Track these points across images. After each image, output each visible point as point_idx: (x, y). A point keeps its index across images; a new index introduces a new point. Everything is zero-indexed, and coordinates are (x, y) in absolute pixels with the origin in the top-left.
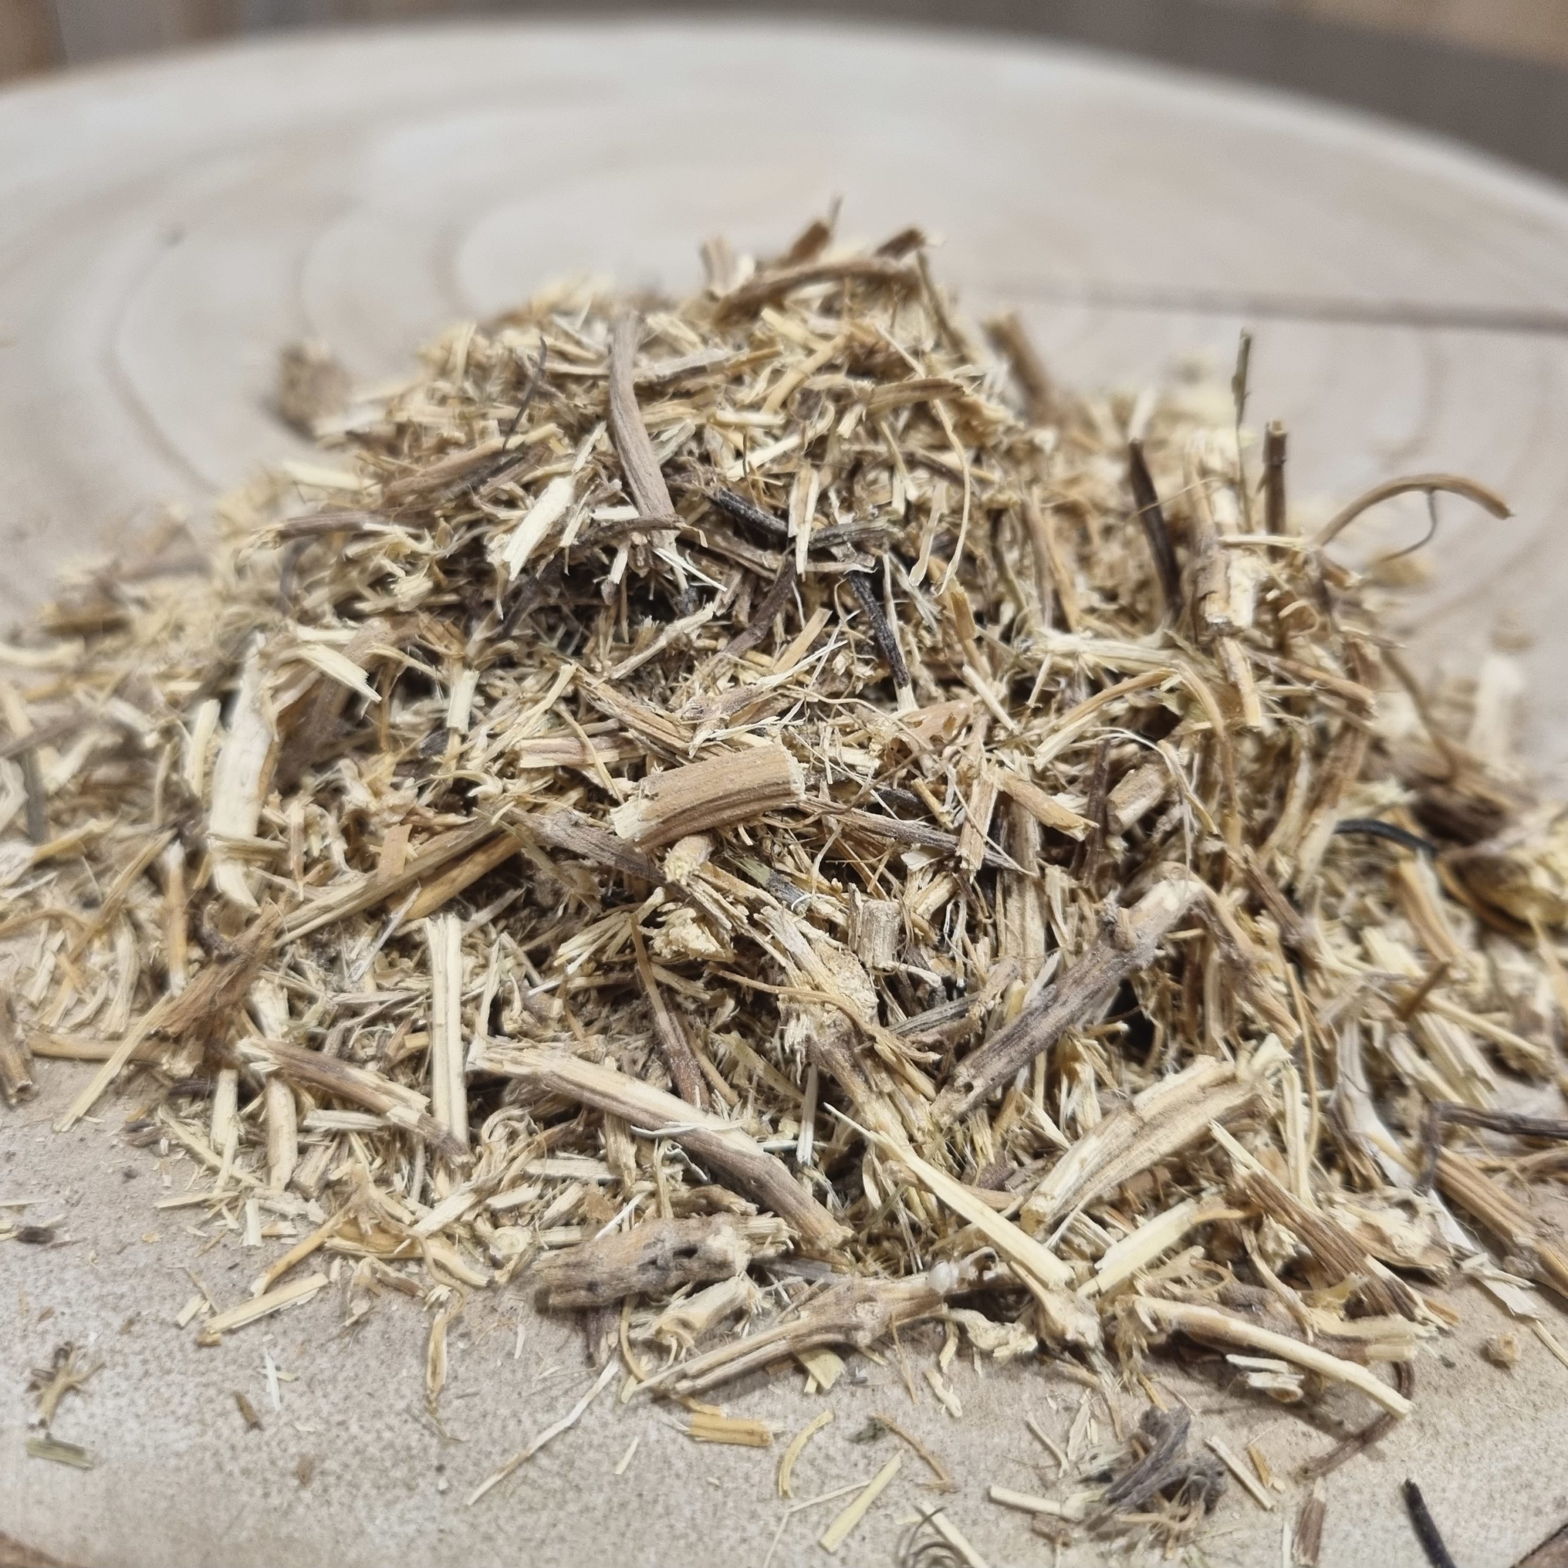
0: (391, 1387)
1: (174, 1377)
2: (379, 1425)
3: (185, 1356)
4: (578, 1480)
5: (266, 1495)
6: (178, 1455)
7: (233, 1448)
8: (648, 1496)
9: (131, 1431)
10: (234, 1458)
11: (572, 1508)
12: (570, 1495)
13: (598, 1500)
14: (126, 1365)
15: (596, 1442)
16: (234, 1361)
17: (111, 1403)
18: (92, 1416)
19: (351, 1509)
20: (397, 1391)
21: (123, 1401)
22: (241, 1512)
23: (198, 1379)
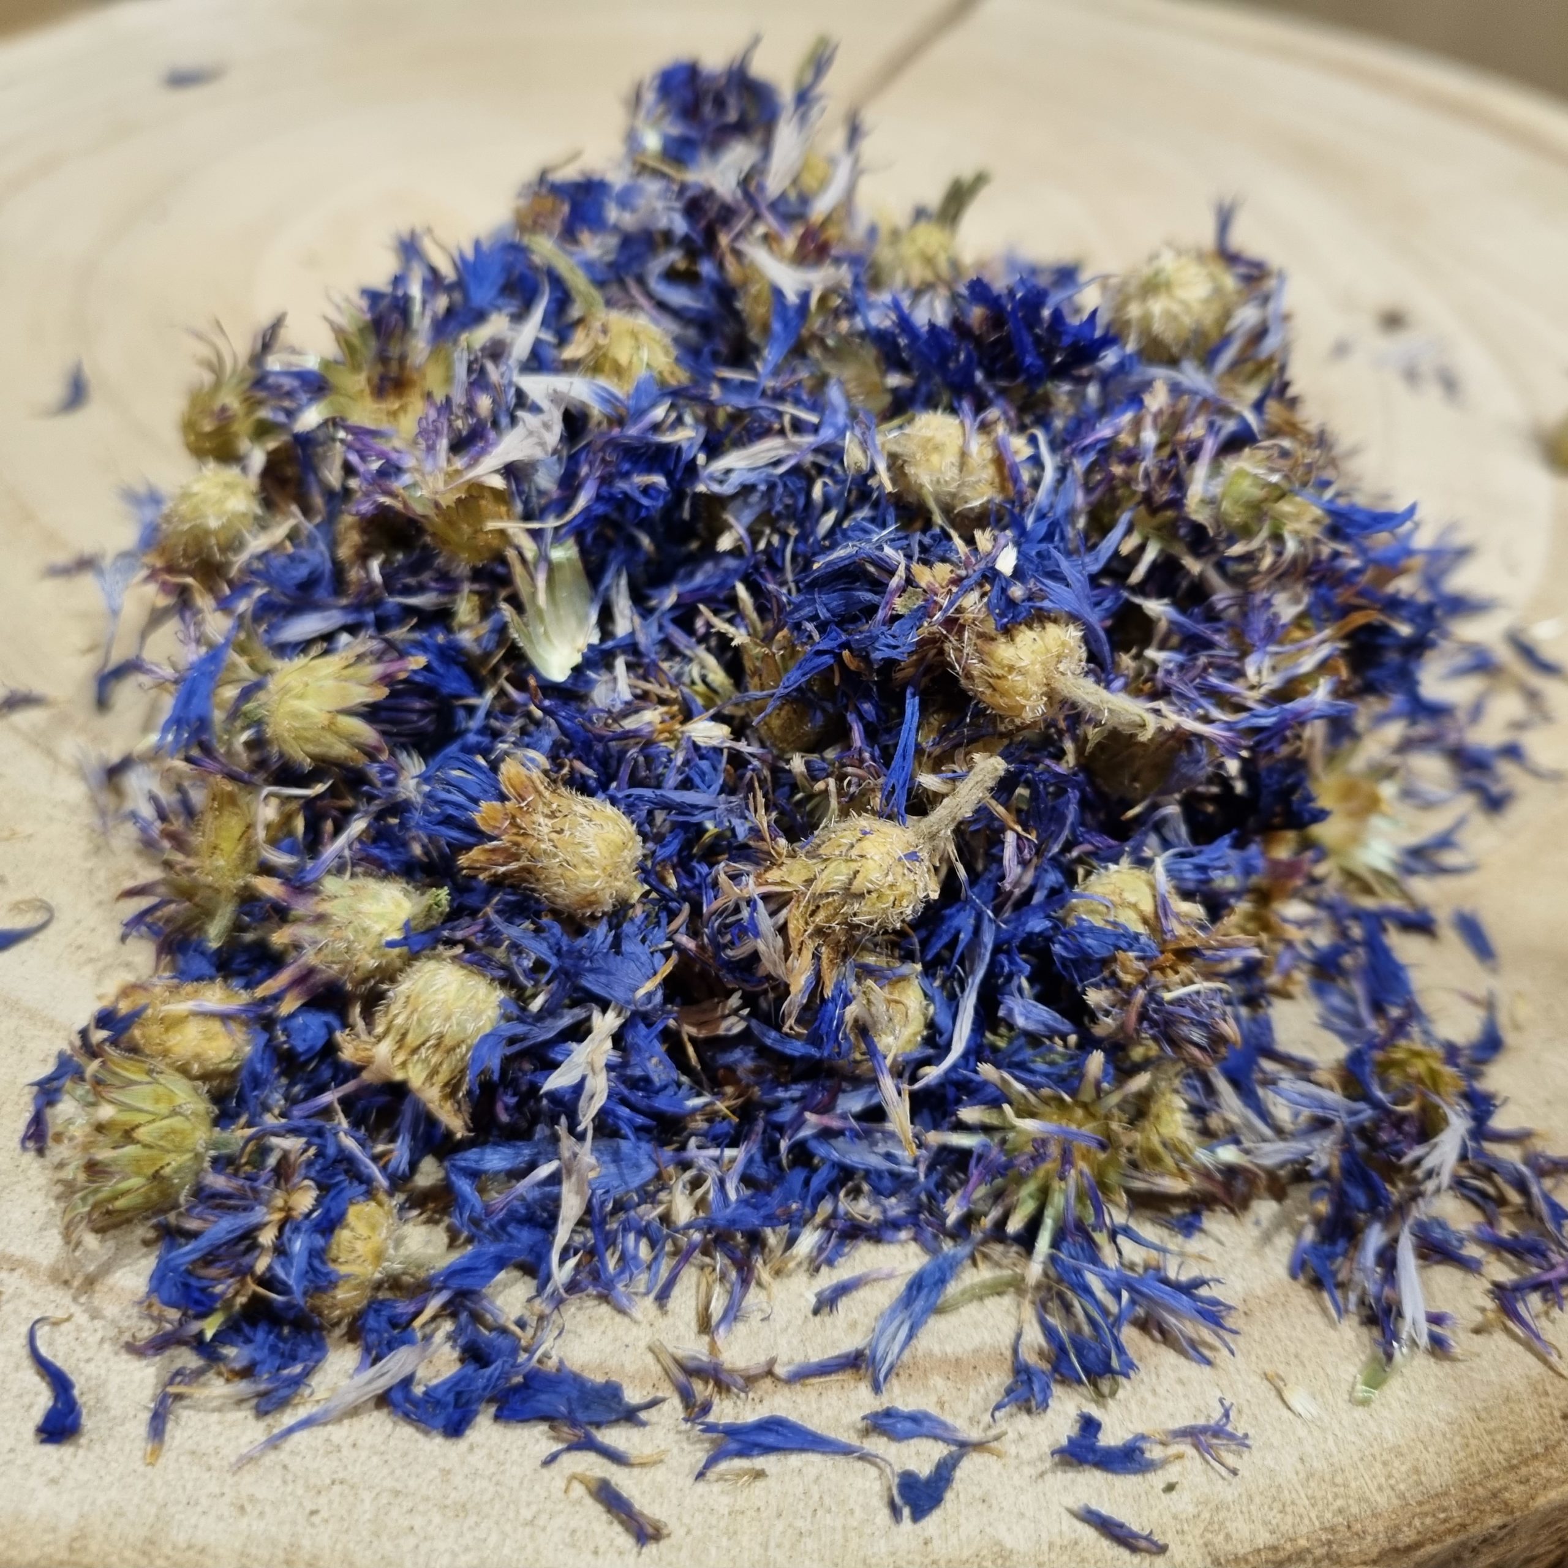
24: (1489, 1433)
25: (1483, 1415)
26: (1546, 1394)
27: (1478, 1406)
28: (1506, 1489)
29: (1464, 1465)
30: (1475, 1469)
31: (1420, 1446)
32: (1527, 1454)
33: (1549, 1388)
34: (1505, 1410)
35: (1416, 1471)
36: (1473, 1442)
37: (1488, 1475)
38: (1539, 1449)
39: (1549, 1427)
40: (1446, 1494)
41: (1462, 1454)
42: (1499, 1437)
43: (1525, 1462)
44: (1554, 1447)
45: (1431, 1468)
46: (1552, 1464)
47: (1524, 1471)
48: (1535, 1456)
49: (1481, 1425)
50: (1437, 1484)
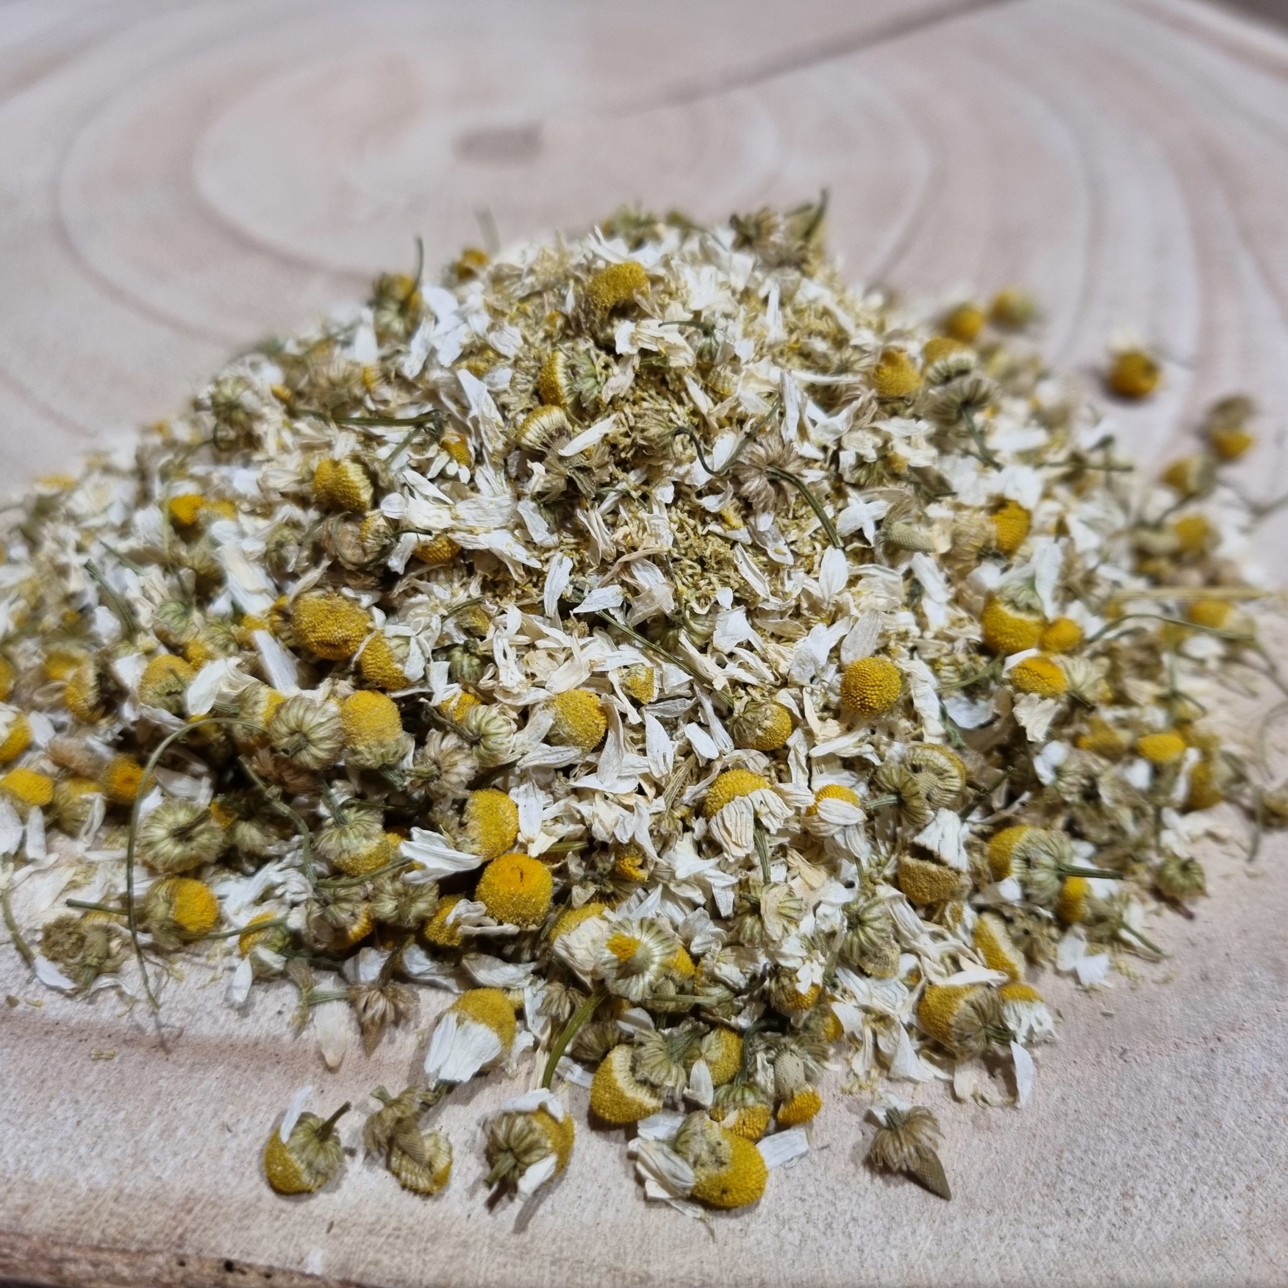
24: (112, 1214)
25: (123, 1199)
26: (190, 1212)
27: (127, 1191)
28: (75, 1261)
29: (64, 1225)
30: (69, 1233)
31: (50, 1193)
32: (120, 1246)
33: (197, 1209)
34: (144, 1204)
35: (26, 1209)
36: (91, 1213)
37: (71, 1243)
38: (134, 1248)
39: (161, 1237)
40: (27, 1237)
41: (73, 1217)
42: (115, 1221)
43: (110, 1250)
44: (147, 1253)
45: (38, 1214)
46: (130, 1265)
47: (105, 1256)
48: (124, 1251)
49: (112, 1204)
50: (29, 1226)
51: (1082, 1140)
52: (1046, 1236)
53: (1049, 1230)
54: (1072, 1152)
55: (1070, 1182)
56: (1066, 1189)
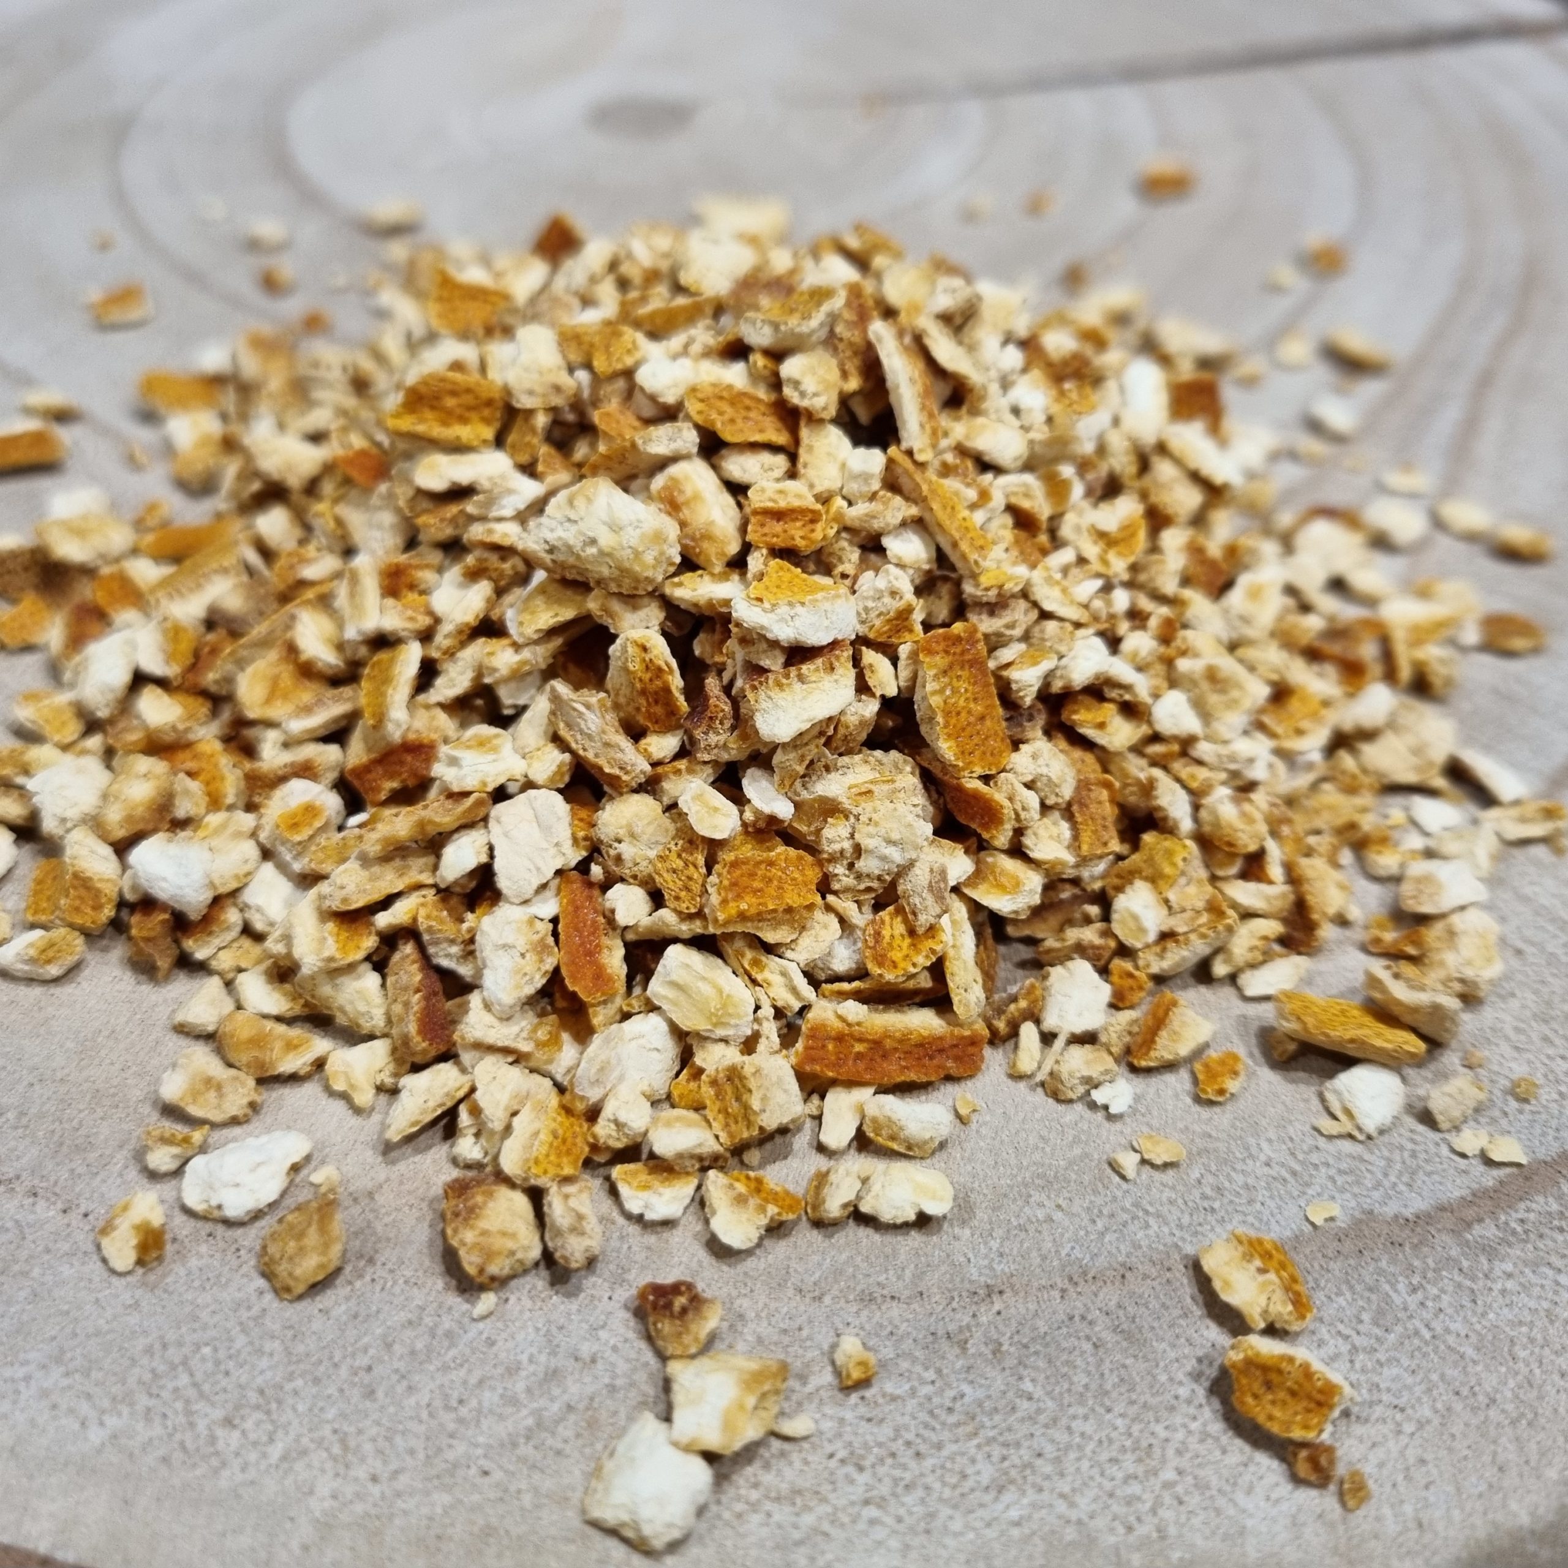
0: (1163, 1378)
1: (950, 1449)
2: (1178, 1420)
3: (943, 1424)
4: (1396, 1402)
5: (1130, 1529)
6: (1017, 1524)
7: (1062, 1496)
8: (1465, 1391)
9: (951, 1518)
10: (1072, 1505)
11: (1408, 1428)
12: (1399, 1416)
13: (1426, 1412)
14: (893, 1455)
15: (1383, 1359)
16: (996, 1410)
17: (909, 1500)
18: (900, 1520)
19: (1218, 1512)
20: (1171, 1379)
21: (920, 1492)
22: (1118, 1555)
23: (975, 1442)
51: (241, 1341)
52: (102, 1424)
53: (111, 1421)
54: (216, 1350)
55: (184, 1379)
56: (170, 1386)
